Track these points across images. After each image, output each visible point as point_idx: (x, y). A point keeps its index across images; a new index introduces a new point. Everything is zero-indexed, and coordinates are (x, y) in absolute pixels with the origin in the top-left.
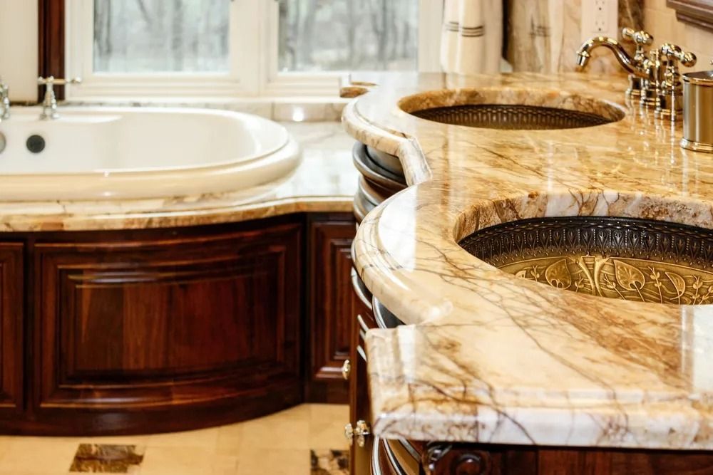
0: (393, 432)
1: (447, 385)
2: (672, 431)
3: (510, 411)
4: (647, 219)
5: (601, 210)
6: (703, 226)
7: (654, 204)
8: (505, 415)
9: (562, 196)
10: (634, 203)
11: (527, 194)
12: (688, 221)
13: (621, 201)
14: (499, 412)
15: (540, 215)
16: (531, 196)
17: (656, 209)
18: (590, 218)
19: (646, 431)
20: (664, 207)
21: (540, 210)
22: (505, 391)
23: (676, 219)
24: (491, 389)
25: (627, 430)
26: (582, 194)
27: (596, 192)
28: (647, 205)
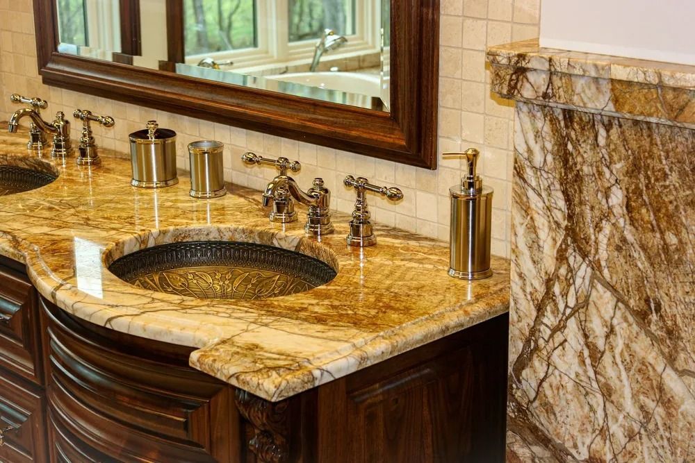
0: (281, 397)
1: (291, 365)
2: (383, 353)
3: (324, 367)
4: (178, 243)
5: (151, 244)
6: (213, 240)
7: (181, 232)
8: (323, 370)
9: (131, 240)
10: (169, 234)
11: (114, 244)
12: (203, 238)
13: (162, 235)
14: (321, 370)
15: (121, 256)
16: (117, 245)
17: (183, 236)
18: (147, 250)
19: (374, 357)
20: (187, 233)
21: (121, 252)
22: (314, 359)
23: (196, 238)
24: (308, 359)
25: (368, 358)
26: (140, 236)
27: (147, 232)
28: (177, 234)
